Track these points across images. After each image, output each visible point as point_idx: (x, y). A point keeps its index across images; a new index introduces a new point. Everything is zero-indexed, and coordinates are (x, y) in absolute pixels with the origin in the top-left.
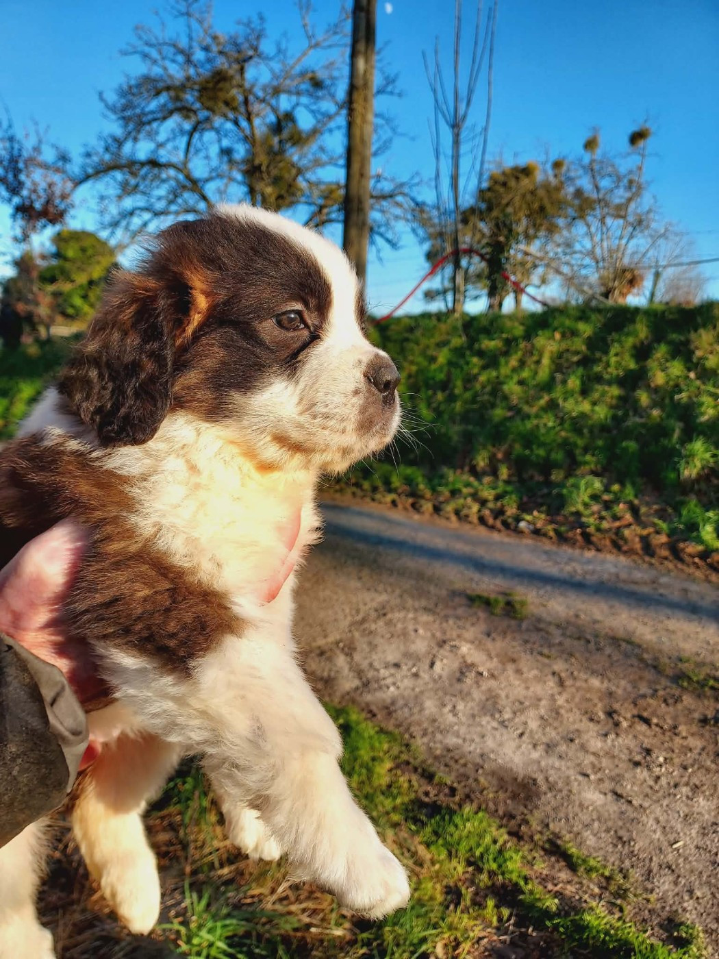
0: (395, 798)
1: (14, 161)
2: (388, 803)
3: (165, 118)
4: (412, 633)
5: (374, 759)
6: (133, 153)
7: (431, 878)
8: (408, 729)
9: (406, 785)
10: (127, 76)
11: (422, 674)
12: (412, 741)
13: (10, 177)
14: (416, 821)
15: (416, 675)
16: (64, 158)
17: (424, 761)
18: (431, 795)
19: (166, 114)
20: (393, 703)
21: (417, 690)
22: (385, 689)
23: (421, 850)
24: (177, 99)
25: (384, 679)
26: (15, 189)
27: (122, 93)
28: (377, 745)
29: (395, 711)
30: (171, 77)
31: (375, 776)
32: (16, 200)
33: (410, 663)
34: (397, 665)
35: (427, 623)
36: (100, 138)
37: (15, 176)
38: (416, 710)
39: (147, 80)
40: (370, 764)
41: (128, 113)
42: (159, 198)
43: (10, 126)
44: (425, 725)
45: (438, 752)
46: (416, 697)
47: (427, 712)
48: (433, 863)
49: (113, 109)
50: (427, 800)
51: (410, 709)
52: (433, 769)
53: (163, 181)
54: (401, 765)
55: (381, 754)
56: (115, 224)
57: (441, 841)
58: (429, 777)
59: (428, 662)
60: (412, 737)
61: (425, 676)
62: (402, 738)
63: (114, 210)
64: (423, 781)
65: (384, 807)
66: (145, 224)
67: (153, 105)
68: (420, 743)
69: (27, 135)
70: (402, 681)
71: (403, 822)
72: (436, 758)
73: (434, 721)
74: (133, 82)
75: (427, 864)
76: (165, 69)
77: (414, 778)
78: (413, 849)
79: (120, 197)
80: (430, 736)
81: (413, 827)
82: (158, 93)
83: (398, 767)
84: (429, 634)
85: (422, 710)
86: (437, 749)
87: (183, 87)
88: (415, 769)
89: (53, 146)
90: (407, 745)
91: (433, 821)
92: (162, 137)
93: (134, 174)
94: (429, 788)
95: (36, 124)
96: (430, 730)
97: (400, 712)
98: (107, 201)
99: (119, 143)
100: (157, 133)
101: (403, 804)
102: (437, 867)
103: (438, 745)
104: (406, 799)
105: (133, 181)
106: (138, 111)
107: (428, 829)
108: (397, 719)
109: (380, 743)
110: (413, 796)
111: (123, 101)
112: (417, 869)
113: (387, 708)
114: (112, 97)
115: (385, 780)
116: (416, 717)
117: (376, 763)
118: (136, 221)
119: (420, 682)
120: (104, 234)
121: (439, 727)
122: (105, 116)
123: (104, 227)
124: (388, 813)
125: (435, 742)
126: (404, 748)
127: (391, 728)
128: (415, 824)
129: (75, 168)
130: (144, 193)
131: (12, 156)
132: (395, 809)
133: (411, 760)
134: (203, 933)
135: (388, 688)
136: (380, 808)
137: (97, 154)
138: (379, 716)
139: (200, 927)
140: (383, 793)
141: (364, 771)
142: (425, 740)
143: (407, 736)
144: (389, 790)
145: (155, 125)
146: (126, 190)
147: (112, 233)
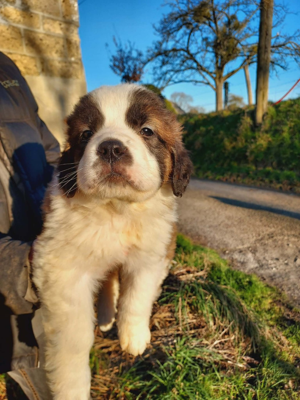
0: (272, 315)
1: (122, 59)
2: (268, 316)
3: (178, 30)
4: (286, 246)
5: (263, 297)
6: (167, 46)
7: (288, 352)
8: (281, 287)
9: (278, 310)
10: (164, 15)
11: (290, 264)
12: (283, 292)
13: (121, 65)
14: (281, 326)
15: (287, 264)
16: (140, 54)
17: (288, 301)
18: (291, 316)
19: (179, 27)
20: (274, 275)
21: (287, 271)
22: (270, 269)
23: (283, 338)
24: (184, 20)
25: (270, 264)
26: (122, 70)
27: (162, 23)
28: (265, 291)
29: (275, 279)
30: (181, 11)
31: (262, 304)
32: (123, 74)
33: (284, 259)
34: (277, 259)
35: (294, 242)
36: (153, 43)
37: (123, 64)
38: (285, 279)
39: (171, 14)
40: (261, 299)
41: (164, 31)
42: (177, 65)
43: (121, 45)
44: (290, 286)
45: (296, 298)
46: (286, 274)
47: (291, 280)
48: (289, 345)
49: (158, 30)
50: (288, 318)
51: (283, 278)
52: (292, 305)
53: (179, 57)
55: (267, 296)
56: (160, 79)
57: (294, 336)
58: (291, 308)
59: (293, 258)
60: (283, 290)
61: (291, 265)
62: (277, 290)
63: (158, 72)
64: (286, 309)
65: (266, 317)
66: (171, 77)
67: (174, 25)
68: (286, 293)
69: (126, 48)
70: (279, 266)
71: (275, 325)
72: (294, 301)
73: (295, 284)
74: (166, 17)
75: (286, 345)
76: (179, 8)
77: (282, 308)
78: (279, 337)
79: (161, 67)
80: (292, 291)
81: (280, 328)
82: (176, 19)
83: (275, 302)
84: (295, 247)
85: (289, 279)
86: (295, 297)
87: (187, 14)
88: (283, 304)
89: (137, 50)
90: (280, 294)
91: (290, 327)
93: (167, 56)
94: (290, 313)
95: (130, 42)
96: (292, 288)
97: (277, 279)
98: (156, 69)
99: (161, 44)
100: (175, 36)
101: (275, 317)
102: (291, 347)
103: (296, 295)
104: (277, 316)
105: (166, 59)
106: (168, 29)
107: (288, 330)
108: (275, 282)
109: (266, 291)
110: (281, 315)
111: (162, 26)
112: (281, 346)
113: (271, 277)
114: (158, 25)
115: (267, 307)
116: (285, 282)
117: (264, 299)
118: (168, 76)
119: (289, 267)
120: (156, 84)
121: (297, 288)
122: (155, 34)
123: (155, 80)
124: (267, 320)
125: (294, 294)
126: (278, 295)
127: (272, 285)
128: (281, 327)
129: (144, 58)
130: (171, 64)
131: (121, 56)
132: (271, 319)
133: (281, 300)
134: (182, 353)
135: (272, 268)
136: (264, 318)
137: (152, 50)
138: (267, 280)
139: (181, 351)
140: (266, 312)
141: (257, 301)
142: (289, 292)
143: (280, 290)
144: (269, 311)
145: (175, 33)
146: (164, 63)
147: (159, 83)
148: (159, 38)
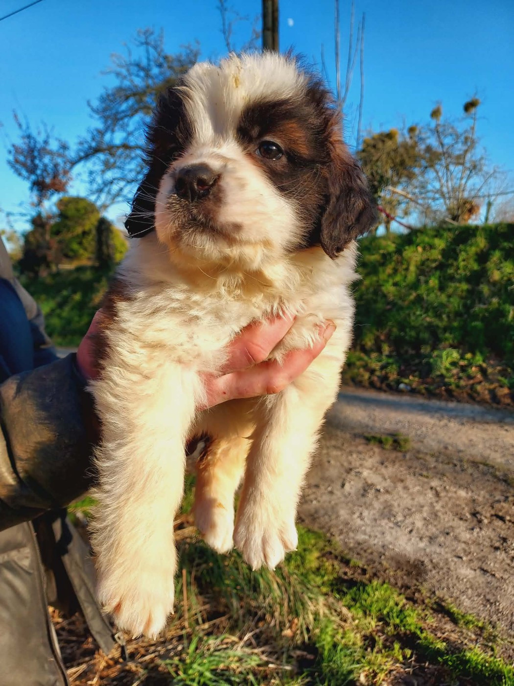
0: (323, 576)
1: (31, 150)
2: (319, 580)
3: (132, 115)
4: (327, 464)
5: (305, 550)
6: (112, 140)
7: (353, 629)
8: (329, 530)
9: (330, 568)
10: (106, 88)
11: (335, 491)
12: (332, 538)
13: (29, 162)
14: (339, 591)
15: (331, 493)
16: (64, 147)
17: (342, 552)
18: (349, 574)
19: (133, 112)
20: (316, 512)
21: (333, 503)
22: (309, 502)
23: (345, 610)
24: (141, 101)
25: (308, 495)
26: (32, 170)
27: (103, 99)
28: (307, 540)
29: (318, 518)
30: (136, 86)
31: (307, 561)
32: (33, 177)
33: (327, 484)
34: (317, 486)
35: (337, 456)
36: (88, 131)
37: (32, 161)
38: (333, 517)
39: (120, 89)
40: (303, 554)
41: (108, 113)
42: (131, 171)
43: (28, 128)
44: (341, 527)
45: (352, 545)
46: (333, 508)
47: (342, 518)
48: (354, 620)
49: (96, 111)
50: (346, 577)
51: (330, 516)
52: (348, 557)
53: (132, 159)
54: (326, 554)
55: (310, 547)
56: (100, 191)
57: (358, 605)
58: (346, 562)
59: (339, 484)
60: (332, 535)
61: (338, 493)
62: (325, 536)
63: (99, 180)
64: (342, 565)
65: (315, 582)
66: (121, 190)
67: (124, 107)
68: (338, 539)
69: (39, 133)
70: (321, 497)
71: (330, 593)
72: (350, 549)
73: (347, 524)
74: (110, 92)
75: (350, 620)
76: (132, 81)
77: (336, 563)
78: (339, 610)
79: (103, 172)
80: (345, 535)
81: (338, 596)
82: (127, 98)
83: (323, 556)
84: (338, 464)
85: (338, 517)
86: (351, 543)
87: (144, 93)
88: (336, 557)
89: (57, 139)
90: (329, 541)
91: (351, 591)
92: (131, 128)
93: (112, 155)
94: (347, 570)
95: (45, 125)
96: (345, 531)
97: (322, 519)
98: (94, 174)
99: (102, 133)
100: (127, 125)
101: (329, 580)
102: (357, 621)
103: (351, 541)
104: (331, 578)
105: (112, 160)
106: (114, 111)
107: (348, 597)
108: (320, 524)
109: (309, 539)
110: (335, 575)
111: (104, 105)
112: (343, 624)
113: (312, 515)
114: (96, 103)
115: (314, 564)
116: (334, 522)
117: (307, 553)
118: (115, 188)
119: (334, 497)
120: (93, 198)
121: (351, 528)
122: (91, 117)
123: (92, 193)
124: (319, 587)
125: (349, 539)
126: (327, 543)
127: (316, 528)
128: (339, 593)
129: (72, 154)
130: (120, 168)
131: (29, 147)
132: (323, 584)
133: (333, 551)
134: (195, 666)
135: (312, 501)
136: (313, 583)
137: (87, 142)
138: (307, 521)
139: (192, 663)
140: (314, 573)
141: (299, 558)
142: (342, 537)
143: (328, 535)
144: (318, 571)
145: (126, 120)
146: (108, 166)
147: (99, 197)
148: (99, 124)
